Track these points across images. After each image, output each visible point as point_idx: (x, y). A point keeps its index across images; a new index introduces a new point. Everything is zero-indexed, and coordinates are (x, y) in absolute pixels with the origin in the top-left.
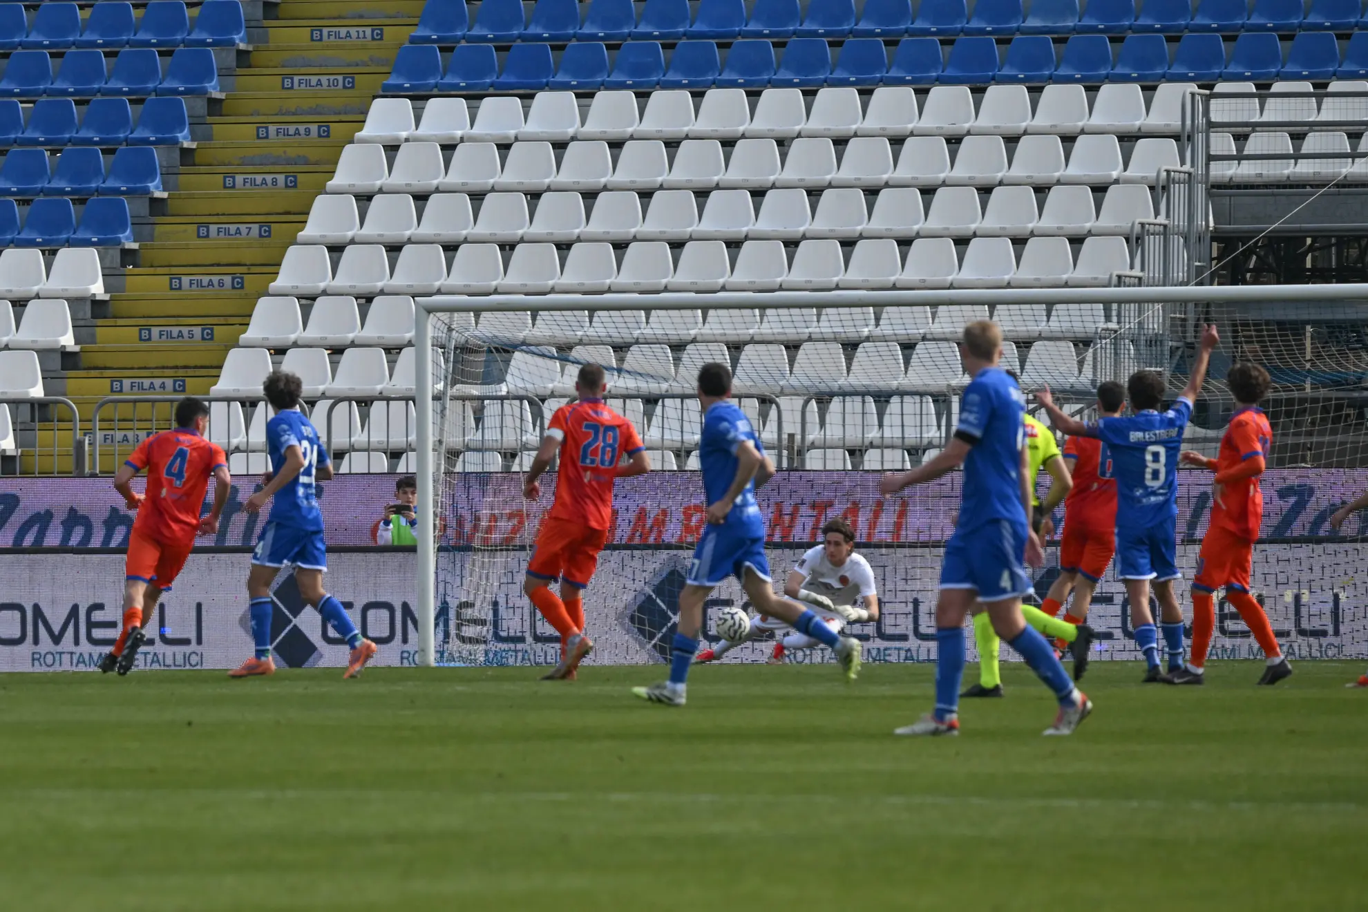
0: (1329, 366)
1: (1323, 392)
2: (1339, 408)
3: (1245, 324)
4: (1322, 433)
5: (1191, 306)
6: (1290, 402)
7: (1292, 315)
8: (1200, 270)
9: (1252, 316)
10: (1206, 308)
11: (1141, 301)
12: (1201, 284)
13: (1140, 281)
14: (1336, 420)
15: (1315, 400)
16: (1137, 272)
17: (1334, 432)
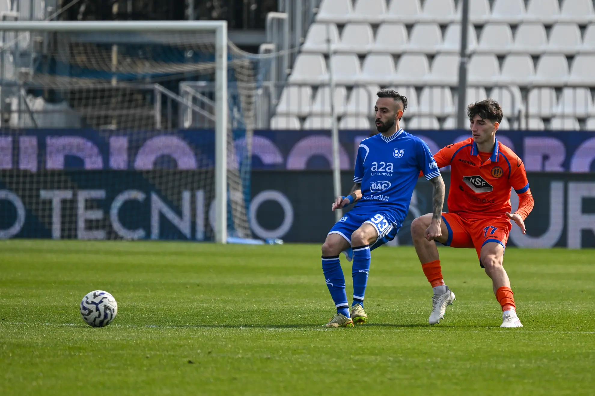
0: (125, 69)
1: (122, 85)
2: (132, 94)
3: (77, 45)
4: (122, 108)
5: (46, 34)
6: (103, 90)
7: (104, 39)
8: (51, 13)
9: (81, 40)
10: (55, 34)
11: (17, 30)
12: (52, 20)
13: (16, 19)
14: (130, 101)
15: (117, 90)
16: (14, 13)
17: (129, 108)
